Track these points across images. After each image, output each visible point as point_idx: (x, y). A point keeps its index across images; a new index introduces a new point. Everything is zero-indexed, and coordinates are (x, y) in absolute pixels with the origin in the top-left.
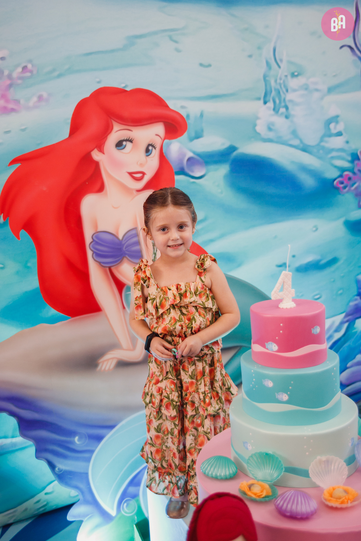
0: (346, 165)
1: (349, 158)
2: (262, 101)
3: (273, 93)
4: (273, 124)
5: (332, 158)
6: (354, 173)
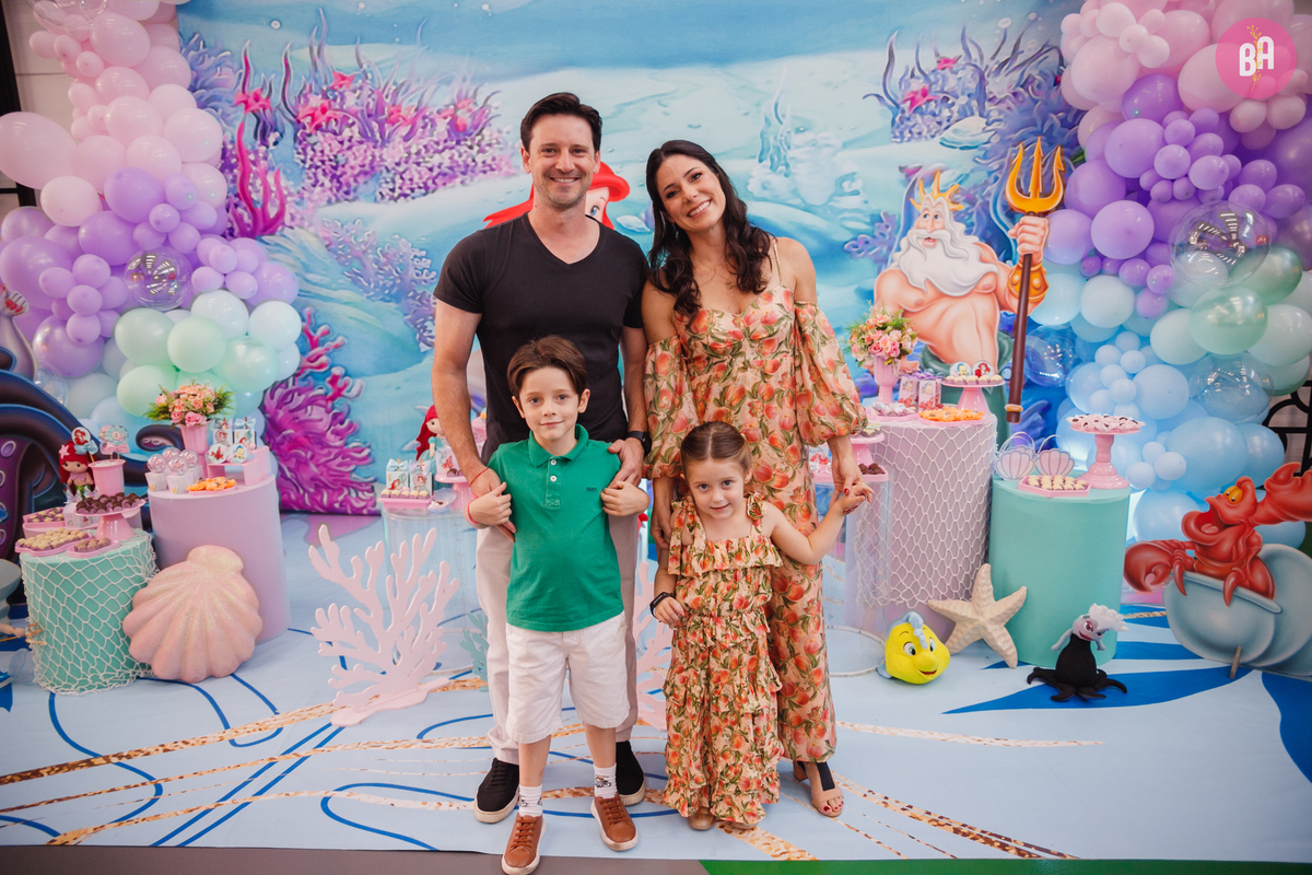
0: (863, 227)
1: (868, 220)
2: (757, 160)
3: (772, 150)
4: (769, 182)
5: (844, 219)
6: (874, 237)
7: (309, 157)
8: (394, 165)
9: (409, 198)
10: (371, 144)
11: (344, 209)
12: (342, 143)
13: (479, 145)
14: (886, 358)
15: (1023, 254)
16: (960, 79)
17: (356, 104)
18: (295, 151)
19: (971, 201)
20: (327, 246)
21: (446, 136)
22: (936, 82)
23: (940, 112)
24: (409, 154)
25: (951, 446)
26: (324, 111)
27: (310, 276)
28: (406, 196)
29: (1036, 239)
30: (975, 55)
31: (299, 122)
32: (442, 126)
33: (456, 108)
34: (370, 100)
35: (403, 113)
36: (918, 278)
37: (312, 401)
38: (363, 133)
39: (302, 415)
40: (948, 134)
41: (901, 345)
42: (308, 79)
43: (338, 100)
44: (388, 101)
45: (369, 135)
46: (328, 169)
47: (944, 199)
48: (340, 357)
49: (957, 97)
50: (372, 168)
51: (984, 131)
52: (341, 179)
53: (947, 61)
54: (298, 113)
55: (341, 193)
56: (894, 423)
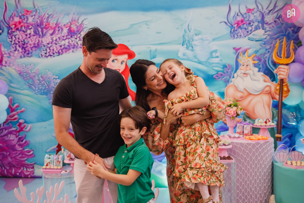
0: (220, 69)
1: (222, 67)
2: (181, 45)
3: (187, 42)
4: (186, 53)
5: (213, 66)
6: (224, 73)
7: (13, 40)
8: (46, 44)
9: (52, 57)
10: (38, 36)
11: (27, 60)
12: (26, 35)
13: (79, 38)
14: (231, 117)
15: (280, 79)
16: (255, 16)
17: (33, 21)
18: (8, 38)
19: (260, 60)
20: (19, 74)
21: (67, 34)
22: (246, 17)
23: (248, 28)
24: (53, 40)
25: (257, 150)
26: (20, 23)
27: (12, 85)
28: (51, 56)
29: (285, 74)
30: (260, 7)
31: (10, 27)
32: (65, 31)
33: (71, 24)
34: (38, 20)
35: (51, 25)
36: (241, 88)
37: (11, 133)
38: (35, 32)
39: (6, 138)
40: (251, 36)
41: (237, 112)
42: (14, 11)
43: (26, 19)
44: (45, 20)
45: (37, 33)
46: (21, 45)
47: (250, 59)
48: (23, 115)
49: (254, 23)
50: (38, 45)
51: (264, 35)
52: (26, 49)
53: (250, 10)
54: (9, 23)
55: (25, 54)
56: (235, 141)
